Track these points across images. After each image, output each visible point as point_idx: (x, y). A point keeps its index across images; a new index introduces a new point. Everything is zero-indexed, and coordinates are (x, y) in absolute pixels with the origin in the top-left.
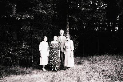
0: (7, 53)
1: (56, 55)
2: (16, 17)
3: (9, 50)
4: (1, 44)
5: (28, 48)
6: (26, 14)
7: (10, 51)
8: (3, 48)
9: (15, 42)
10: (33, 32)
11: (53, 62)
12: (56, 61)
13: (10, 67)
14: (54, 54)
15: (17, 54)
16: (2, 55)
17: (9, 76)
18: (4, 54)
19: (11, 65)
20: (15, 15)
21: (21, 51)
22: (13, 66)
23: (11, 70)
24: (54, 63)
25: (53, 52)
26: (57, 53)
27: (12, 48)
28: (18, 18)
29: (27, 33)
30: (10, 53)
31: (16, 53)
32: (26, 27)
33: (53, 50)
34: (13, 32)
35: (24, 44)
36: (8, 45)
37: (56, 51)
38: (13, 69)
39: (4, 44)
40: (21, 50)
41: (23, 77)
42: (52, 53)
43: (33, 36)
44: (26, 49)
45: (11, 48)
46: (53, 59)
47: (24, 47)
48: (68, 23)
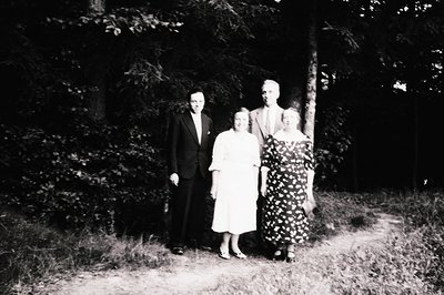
0: (65, 175)
1: (294, 189)
2: (105, 25)
3: (71, 161)
4: (43, 137)
5: (150, 154)
6: (147, 15)
7: (78, 166)
8: (49, 155)
9: (99, 130)
10: (174, 90)
11: (280, 221)
12: (291, 219)
13: (77, 234)
14: (286, 187)
15: (104, 178)
16: (44, 182)
17: (74, 275)
18: (52, 179)
19: (81, 225)
20: (101, 18)
21: (120, 170)
22: (87, 229)
23: (82, 249)
24: (283, 224)
25: (279, 176)
26: (299, 183)
27: (86, 157)
28: (112, 30)
29: (149, 93)
30: (79, 174)
31: (100, 177)
32: (145, 67)
33: (279, 172)
34: (92, 90)
35: (136, 141)
36: (68, 142)
37: (295, 175)
38: (91, 242)
39: (53, 139)
40: (121, 165)
41: (132, 281)
42: (278, 184)
43: (172, 104)
44: (141, 161)
45: (80, 155)
46: (281, 210)
47: (133, 152)
48: (315, 54)
